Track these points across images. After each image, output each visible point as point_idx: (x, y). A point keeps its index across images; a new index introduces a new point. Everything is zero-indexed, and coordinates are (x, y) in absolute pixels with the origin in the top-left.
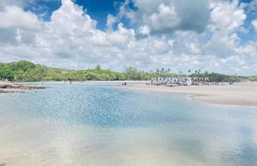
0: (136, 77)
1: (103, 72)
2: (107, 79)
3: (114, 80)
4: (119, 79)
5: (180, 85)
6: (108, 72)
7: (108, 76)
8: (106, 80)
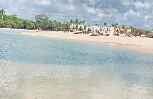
0: (47, 26)
1: (8, 17)
2: (13, 27)
3: (22, 28)
4: (28, 27)
5: (102, 34)
6: (14, 18)
7: (13, 23)
8: (11, 28)
